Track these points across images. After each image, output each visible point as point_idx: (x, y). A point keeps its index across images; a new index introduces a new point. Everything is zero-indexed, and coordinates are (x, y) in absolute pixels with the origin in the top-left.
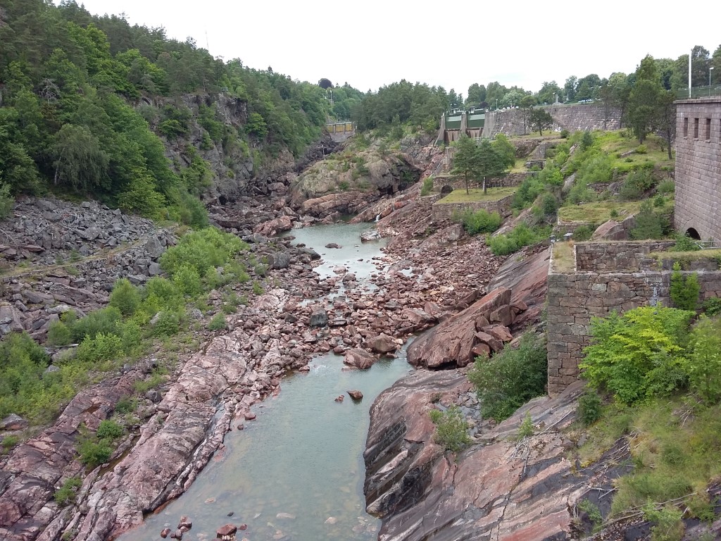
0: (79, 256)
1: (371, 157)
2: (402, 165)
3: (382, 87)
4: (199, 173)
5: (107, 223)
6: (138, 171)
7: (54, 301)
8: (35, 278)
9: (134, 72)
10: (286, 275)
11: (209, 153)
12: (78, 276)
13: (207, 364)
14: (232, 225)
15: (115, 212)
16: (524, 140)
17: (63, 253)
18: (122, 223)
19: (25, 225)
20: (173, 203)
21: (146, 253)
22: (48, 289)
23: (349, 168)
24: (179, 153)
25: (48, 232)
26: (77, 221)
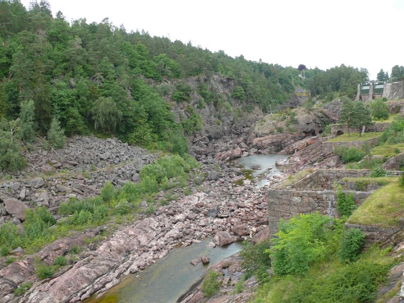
0: (96, 167)
1: (300, 112)
2: (322, 117)
4: (193, 122)
5: (118, 150)
6: (142, 121)
7: (71, 191)
8: (65, 179)
9: (159, 66)
10: (212, 185)
11: (202, 110)
12: (89, 179)
13: (131, 233)
14: (203, 153)
15: (124, 144)
16: (400, 102)
17: (88, 166)
18: (127, 151)
19: (72, 151)
20: (164, 139)
21: (134, 168)
22: (70, 185)
23: (285, 119)
24: (183, 110)
25: (83, 154)
26: (101, 149)
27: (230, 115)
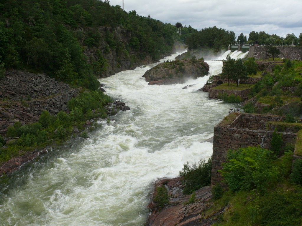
0: (31, 98)
1: (187, 63)
2: (203, 68)
3: (204, 29)
4: (101, 64)
5: (47, 84)
7: (14, 117)
8: (8, 106)
9: (75, 15)
11: (108, 55)
12: (27, 107)
15: (52, 79)
16: (264, 62)
17: (24, 96)
18: (54, 85)
19: (10, 82)
20: (82, 77)
21: (62, 100)
22: (12, 111)
23: (175, 67)
24: (93, 54)
25: (19, 86)
26: (34, 82)
27: (127, 60)
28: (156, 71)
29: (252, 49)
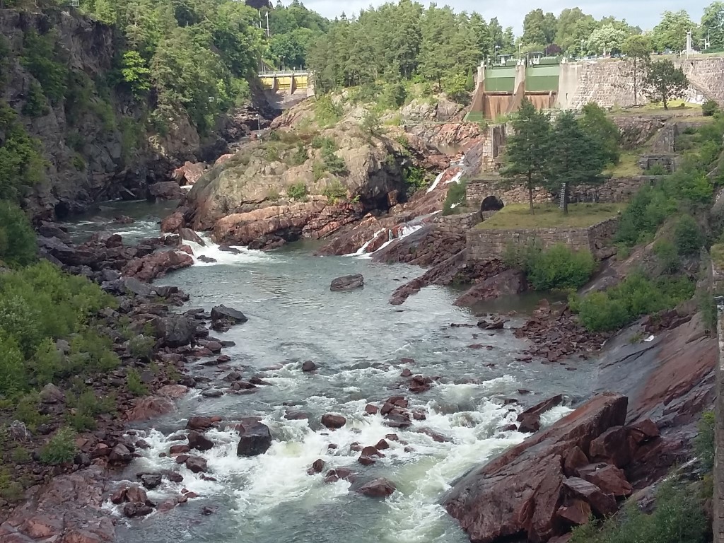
1: (348, 138)
4: (19, 159)
11: (41, 122)
23: (306, 158)
27: (110, 140)
28: (238, 177)
29: (569, 74)
